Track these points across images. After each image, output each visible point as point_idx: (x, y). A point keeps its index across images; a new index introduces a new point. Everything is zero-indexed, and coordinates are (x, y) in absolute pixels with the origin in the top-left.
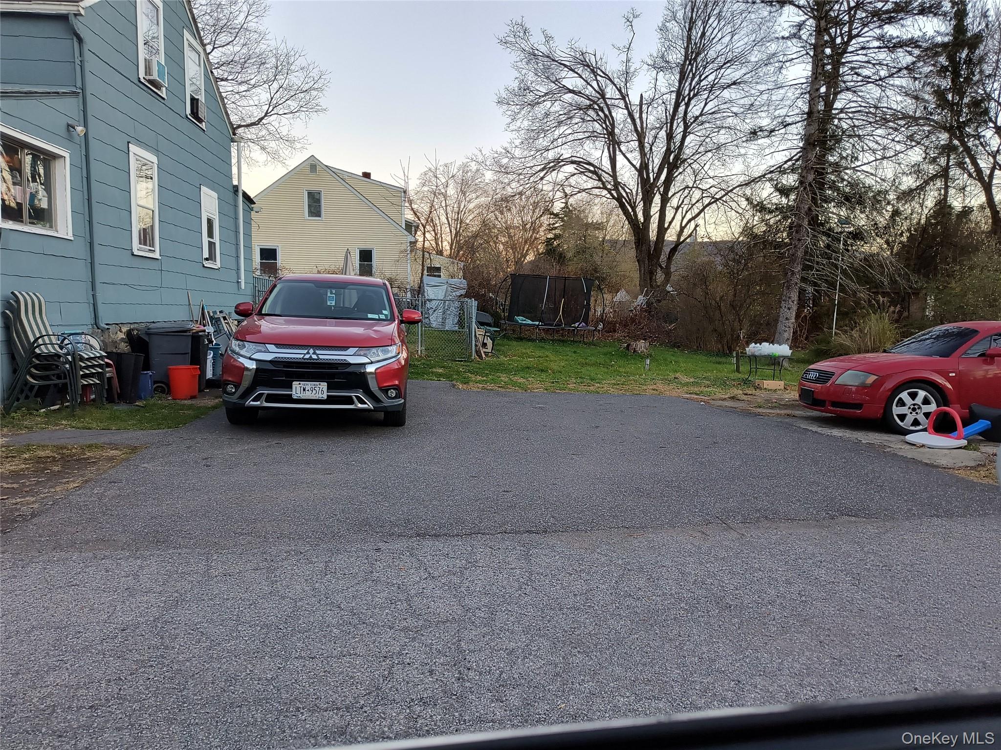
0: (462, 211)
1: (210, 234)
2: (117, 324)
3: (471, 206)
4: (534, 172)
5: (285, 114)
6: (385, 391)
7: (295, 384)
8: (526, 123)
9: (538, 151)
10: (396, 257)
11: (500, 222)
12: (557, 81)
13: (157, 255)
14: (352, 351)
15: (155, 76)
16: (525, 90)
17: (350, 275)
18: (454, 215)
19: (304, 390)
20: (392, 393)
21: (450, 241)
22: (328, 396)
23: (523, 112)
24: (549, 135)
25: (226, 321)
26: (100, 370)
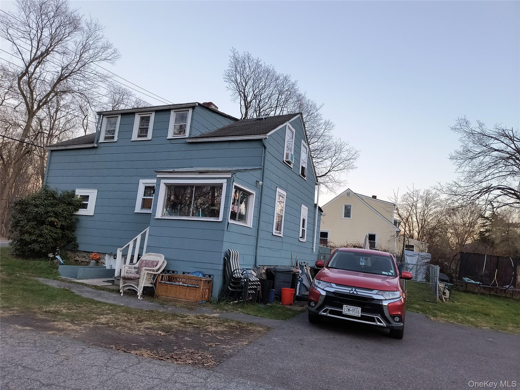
0: (425, 215)
1: (303, 226)
2: (263, 266)
3: (431, 212)
4: (473, 194)
5: (337, 170)
6: (393, 317)
7: (344, 306)
8: (468, 169)
9: (475, 183)
10: (389, 239)
11: (449, 221)
12: (486, 145)
13: (281, 235)
14: (375, 292)
15: (289, 159)
16: (467, 151)
17: (367, 249)
18: (420, 217)
19: (349, 310)
20: (397, 319)
21: (418, 231)
22: (361, 315)
23: (466, 162)
24: (482, 174)
25: (306, 267)
26: (256, 287)
